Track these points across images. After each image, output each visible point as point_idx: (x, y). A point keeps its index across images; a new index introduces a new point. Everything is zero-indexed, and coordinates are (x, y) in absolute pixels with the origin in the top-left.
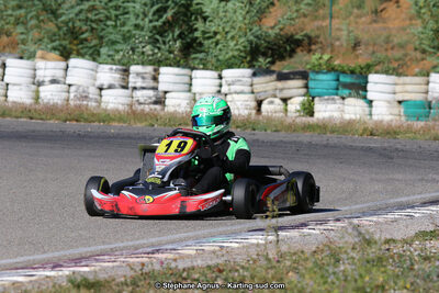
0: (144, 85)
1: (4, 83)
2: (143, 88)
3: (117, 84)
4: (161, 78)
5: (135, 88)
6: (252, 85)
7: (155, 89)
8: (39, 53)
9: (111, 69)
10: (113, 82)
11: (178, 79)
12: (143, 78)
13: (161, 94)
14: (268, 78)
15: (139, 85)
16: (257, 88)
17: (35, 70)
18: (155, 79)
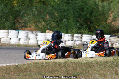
0: (78, 40)
1: (37, 40)
2: (78, 41)
3: (70, 40)
4: (83, 38)
5: (75, 41)
6: (110, 40)
7: (81, 41)
8: (47, 31)
9: (69, 35)
10: (69, 39)
11: (88, 38)
12: (78, 38)
13: (83, 43)
14: (115, 37)
15: (77, 40)
16: (111, 40)
17: (46, 36)
18: (81, 38)
